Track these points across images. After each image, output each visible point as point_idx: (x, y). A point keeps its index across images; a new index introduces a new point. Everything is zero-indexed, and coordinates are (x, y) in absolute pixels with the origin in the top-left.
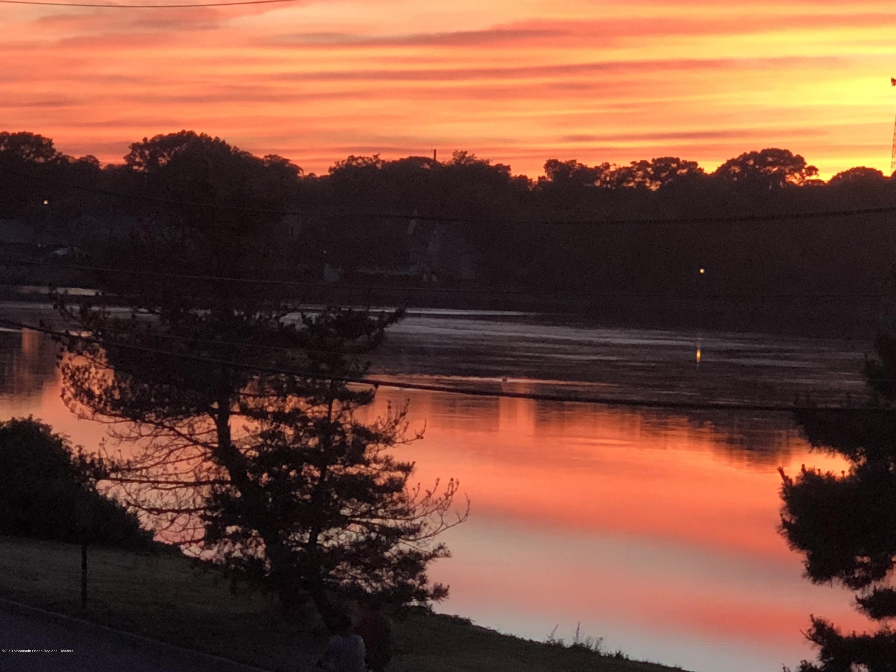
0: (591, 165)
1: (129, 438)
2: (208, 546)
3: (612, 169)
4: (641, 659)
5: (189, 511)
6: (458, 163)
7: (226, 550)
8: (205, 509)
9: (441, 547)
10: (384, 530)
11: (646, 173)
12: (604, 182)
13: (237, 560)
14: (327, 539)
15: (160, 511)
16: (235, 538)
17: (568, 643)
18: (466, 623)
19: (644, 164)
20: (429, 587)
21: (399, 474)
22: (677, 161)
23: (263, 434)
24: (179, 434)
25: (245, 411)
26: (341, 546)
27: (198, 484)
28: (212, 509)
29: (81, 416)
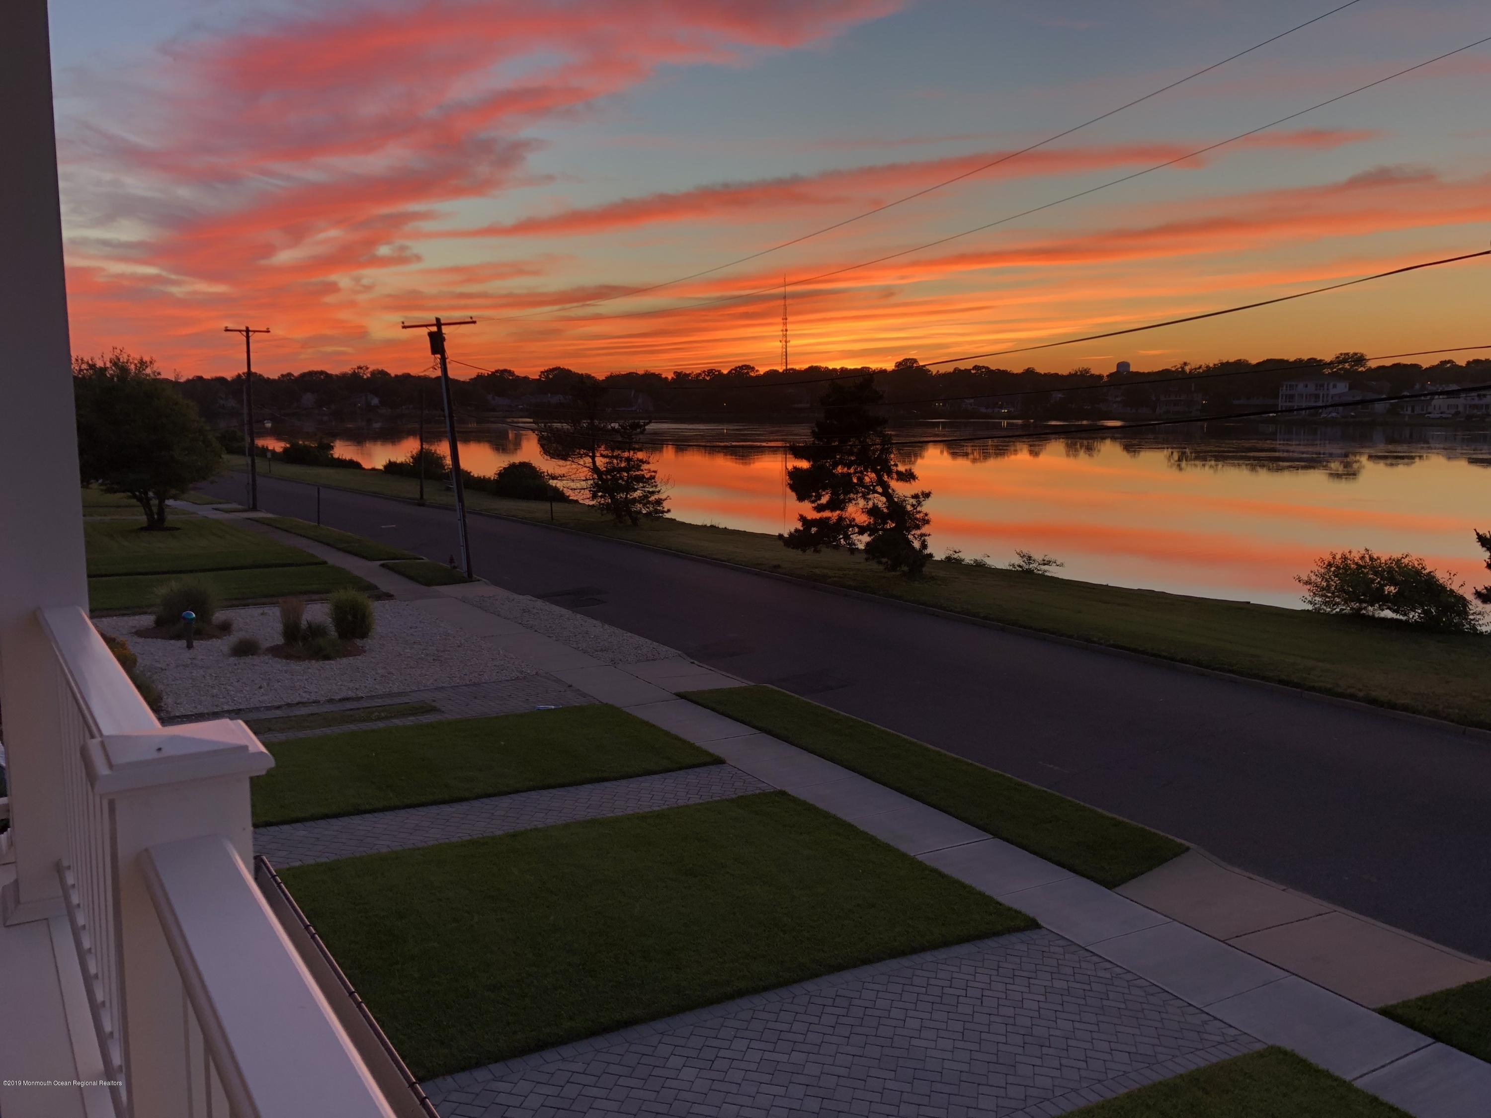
0: (688, 372)
1: (563, 466)
2: (593, 500)
3: (694, 373)
4: (733, 529)
5: (584, 489)
6: (646, 373)
7: (599, 501)
8: (590, 488)
9: (668, 497)
10: (649, 492)
11: (705, 374)
12: (692, 378)
13: (603, 504)
14: (631, 496)
15: (575, 489)
16: (601, 497)
17: (709, 525)
18: (675, 520)
19: (704, 372)
20: (666, 509)
21: (653, 474)
22: (715, 370)
23: (607, 463)
24: (579, 464)
25: (602, 455)
26: (635, 498)
27: (587, 480)
28: (594, 487)
29: (547, 460)
